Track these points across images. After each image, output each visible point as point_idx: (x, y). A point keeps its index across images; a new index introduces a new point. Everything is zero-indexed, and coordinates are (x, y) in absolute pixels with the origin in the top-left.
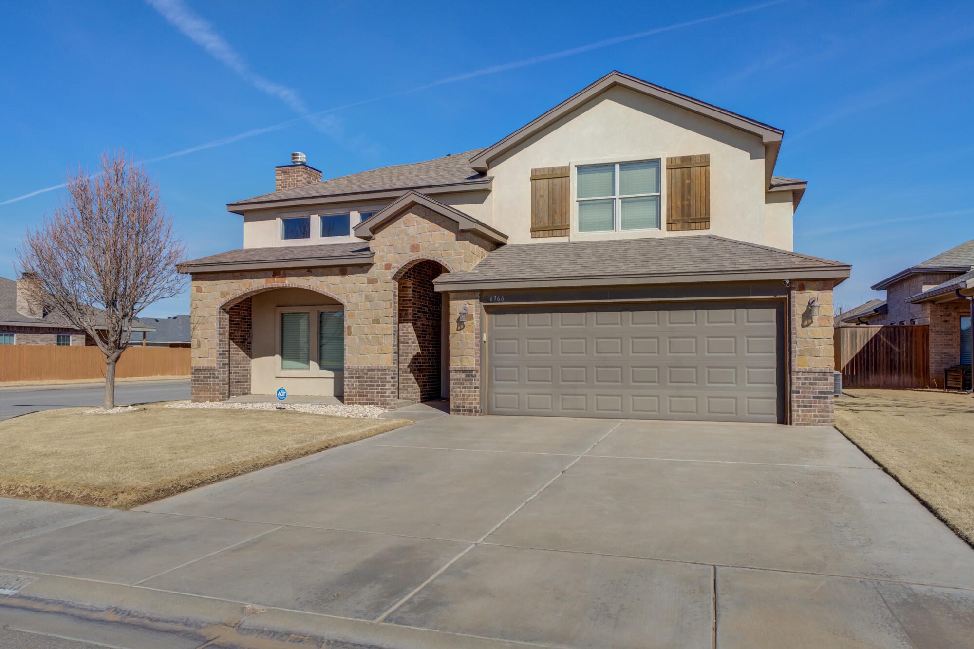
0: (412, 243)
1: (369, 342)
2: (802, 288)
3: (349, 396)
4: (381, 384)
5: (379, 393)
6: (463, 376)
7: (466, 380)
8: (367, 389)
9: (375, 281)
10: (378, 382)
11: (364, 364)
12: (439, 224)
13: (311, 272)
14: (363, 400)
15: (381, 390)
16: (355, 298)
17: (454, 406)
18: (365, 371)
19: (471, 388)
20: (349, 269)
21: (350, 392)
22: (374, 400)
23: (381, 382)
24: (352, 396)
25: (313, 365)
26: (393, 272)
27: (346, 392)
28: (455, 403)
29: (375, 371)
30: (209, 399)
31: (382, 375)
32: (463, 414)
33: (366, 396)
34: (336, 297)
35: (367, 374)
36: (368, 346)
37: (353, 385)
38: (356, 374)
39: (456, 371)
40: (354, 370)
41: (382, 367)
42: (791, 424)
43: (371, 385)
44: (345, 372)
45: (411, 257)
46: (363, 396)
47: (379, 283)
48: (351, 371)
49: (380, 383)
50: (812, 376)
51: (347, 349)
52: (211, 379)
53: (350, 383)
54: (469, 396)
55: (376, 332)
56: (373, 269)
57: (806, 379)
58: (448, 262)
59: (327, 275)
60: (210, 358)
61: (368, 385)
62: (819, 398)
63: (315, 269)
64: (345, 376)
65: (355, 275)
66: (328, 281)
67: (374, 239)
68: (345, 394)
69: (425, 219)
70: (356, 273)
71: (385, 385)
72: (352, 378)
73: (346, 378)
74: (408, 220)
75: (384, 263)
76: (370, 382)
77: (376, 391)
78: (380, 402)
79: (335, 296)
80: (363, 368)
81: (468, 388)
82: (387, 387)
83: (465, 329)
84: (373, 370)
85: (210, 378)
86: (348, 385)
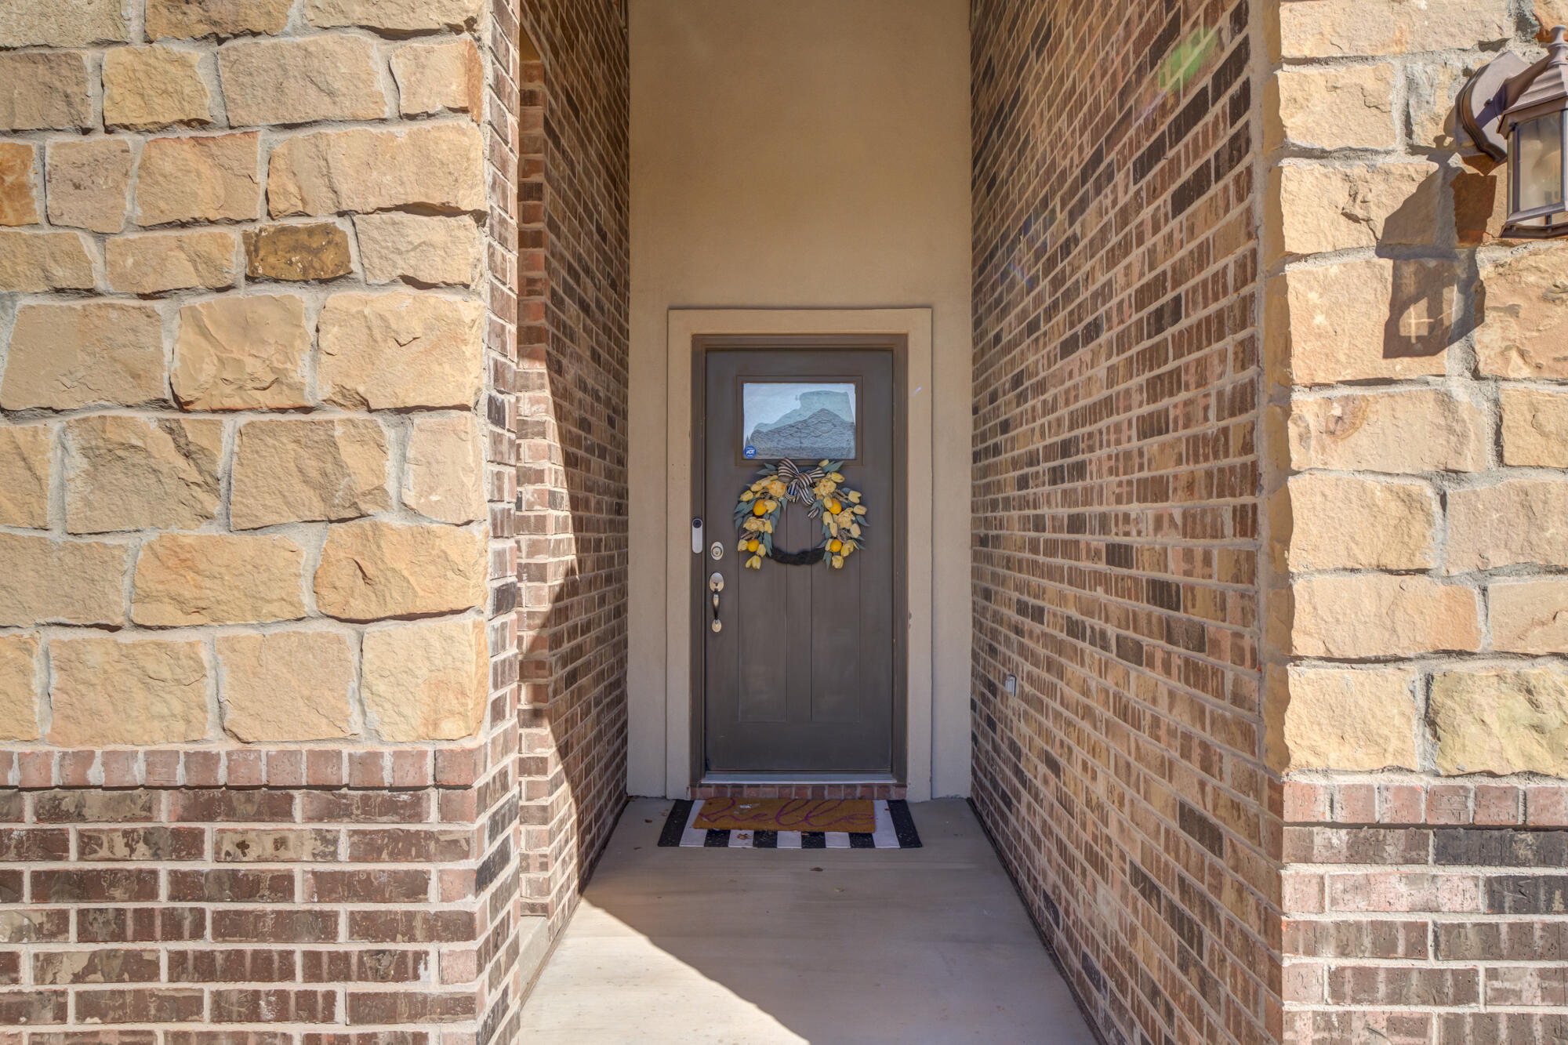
1: (211, 484)
4: (357, 947)
7: (1489, 943)
15: (356, 1018)
23: (363, 926)
31: (368, 847)
36: (195, 534)
38: (53, 846)
41: (369, 761)
49: (345, 943)
55: (302, 371)
61: (205, 967)
71: (406, 967)
76: (228, 926)
82: (428, 984)
83: (1488, 337)
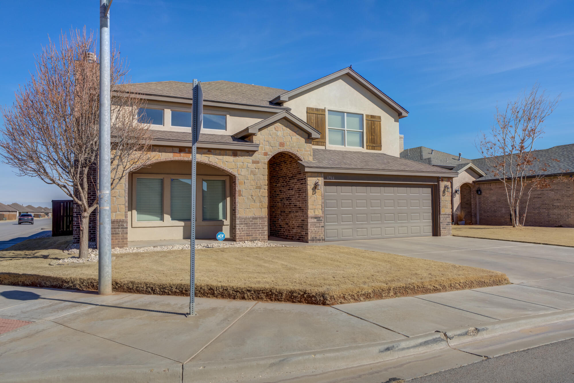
0: (280, 141)
1: (254, 201)
2: (442, 181)
3: (240, 236)
5: (260, 233)
6: (315, 220)
7: (317, 223)
8: (252, 231)
9: (258, 162)
10: (259, 226)
11: (250, 215)
12: (295, 132)
13: (211, 152)
14: (250, 238)
15: (261, 231)
16: (244, 172)
17: (311, 238)
18: (251, 219)
19: (320, 227)
20: (239, 153)
21: (241, 233)
22: (257, 238)
24: (242, 236)
25: (167, 217)
26: (268, 158)
27: (238, 234)
28: (311, 236)
29: (257, 219)
30: (117, 246)
31: (262, 221)
32: (316, 242)
33: (252, 235)
34: (230, 171)
35: (252, 221)
36: (253, 203)
37: (242, 229)
38: (245, 221)
39: (312, 218)
40: (243, 219)
41: (262, 216)
42: (440, 236)
43: (255, 228)
44: (237, 220)
45: (280, 150)
46: (250, 236)
47: (260, 163)
48: (240, 220)
49: (261, 227)
50: (445, 216)
51: (238, 205)
52: (119, 230)
53: (241, 228)
54: (319, 232)
55: (259, 194)
56: (256, 154)
57: (444, 217)
58: (300, 155)
59: (223, 155)
60: (118, 213)
61: (253, 228)
62: (448, 225)
63: (214, 150)
64: (237, 223)
65: (244, 157)
66: (224, 159)
67: (256, 135)
68: (237, 235)
69: (288, 128)
70: (245, 156)
71: (264, 228)
72: (242, 224)
73: (238, 224)
74: (277, 127)
75: (263, 152)
76: (254, 226)
77: (258, 232)
78: (261, 239)
79: (229, 169)
80: (250, 217)
81: (318, 227)
83: (316, 194)
84: (256, 218)
85: (118, 228)
86: (239, 229)
